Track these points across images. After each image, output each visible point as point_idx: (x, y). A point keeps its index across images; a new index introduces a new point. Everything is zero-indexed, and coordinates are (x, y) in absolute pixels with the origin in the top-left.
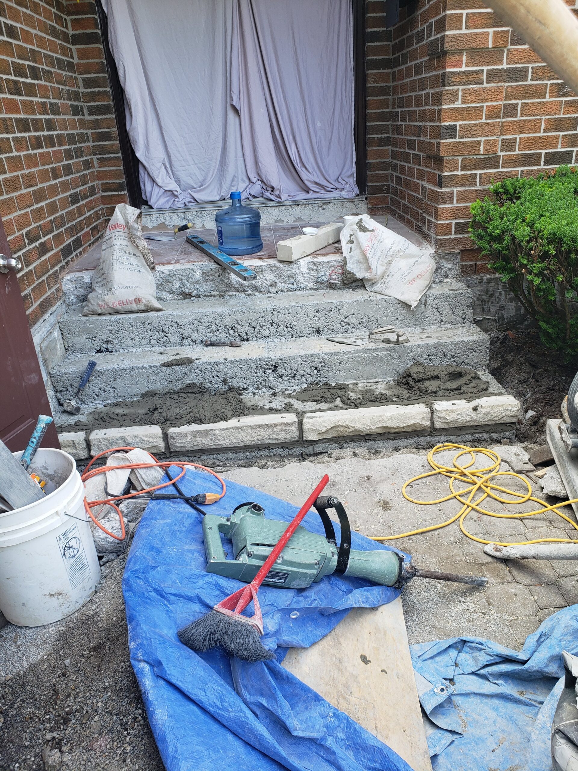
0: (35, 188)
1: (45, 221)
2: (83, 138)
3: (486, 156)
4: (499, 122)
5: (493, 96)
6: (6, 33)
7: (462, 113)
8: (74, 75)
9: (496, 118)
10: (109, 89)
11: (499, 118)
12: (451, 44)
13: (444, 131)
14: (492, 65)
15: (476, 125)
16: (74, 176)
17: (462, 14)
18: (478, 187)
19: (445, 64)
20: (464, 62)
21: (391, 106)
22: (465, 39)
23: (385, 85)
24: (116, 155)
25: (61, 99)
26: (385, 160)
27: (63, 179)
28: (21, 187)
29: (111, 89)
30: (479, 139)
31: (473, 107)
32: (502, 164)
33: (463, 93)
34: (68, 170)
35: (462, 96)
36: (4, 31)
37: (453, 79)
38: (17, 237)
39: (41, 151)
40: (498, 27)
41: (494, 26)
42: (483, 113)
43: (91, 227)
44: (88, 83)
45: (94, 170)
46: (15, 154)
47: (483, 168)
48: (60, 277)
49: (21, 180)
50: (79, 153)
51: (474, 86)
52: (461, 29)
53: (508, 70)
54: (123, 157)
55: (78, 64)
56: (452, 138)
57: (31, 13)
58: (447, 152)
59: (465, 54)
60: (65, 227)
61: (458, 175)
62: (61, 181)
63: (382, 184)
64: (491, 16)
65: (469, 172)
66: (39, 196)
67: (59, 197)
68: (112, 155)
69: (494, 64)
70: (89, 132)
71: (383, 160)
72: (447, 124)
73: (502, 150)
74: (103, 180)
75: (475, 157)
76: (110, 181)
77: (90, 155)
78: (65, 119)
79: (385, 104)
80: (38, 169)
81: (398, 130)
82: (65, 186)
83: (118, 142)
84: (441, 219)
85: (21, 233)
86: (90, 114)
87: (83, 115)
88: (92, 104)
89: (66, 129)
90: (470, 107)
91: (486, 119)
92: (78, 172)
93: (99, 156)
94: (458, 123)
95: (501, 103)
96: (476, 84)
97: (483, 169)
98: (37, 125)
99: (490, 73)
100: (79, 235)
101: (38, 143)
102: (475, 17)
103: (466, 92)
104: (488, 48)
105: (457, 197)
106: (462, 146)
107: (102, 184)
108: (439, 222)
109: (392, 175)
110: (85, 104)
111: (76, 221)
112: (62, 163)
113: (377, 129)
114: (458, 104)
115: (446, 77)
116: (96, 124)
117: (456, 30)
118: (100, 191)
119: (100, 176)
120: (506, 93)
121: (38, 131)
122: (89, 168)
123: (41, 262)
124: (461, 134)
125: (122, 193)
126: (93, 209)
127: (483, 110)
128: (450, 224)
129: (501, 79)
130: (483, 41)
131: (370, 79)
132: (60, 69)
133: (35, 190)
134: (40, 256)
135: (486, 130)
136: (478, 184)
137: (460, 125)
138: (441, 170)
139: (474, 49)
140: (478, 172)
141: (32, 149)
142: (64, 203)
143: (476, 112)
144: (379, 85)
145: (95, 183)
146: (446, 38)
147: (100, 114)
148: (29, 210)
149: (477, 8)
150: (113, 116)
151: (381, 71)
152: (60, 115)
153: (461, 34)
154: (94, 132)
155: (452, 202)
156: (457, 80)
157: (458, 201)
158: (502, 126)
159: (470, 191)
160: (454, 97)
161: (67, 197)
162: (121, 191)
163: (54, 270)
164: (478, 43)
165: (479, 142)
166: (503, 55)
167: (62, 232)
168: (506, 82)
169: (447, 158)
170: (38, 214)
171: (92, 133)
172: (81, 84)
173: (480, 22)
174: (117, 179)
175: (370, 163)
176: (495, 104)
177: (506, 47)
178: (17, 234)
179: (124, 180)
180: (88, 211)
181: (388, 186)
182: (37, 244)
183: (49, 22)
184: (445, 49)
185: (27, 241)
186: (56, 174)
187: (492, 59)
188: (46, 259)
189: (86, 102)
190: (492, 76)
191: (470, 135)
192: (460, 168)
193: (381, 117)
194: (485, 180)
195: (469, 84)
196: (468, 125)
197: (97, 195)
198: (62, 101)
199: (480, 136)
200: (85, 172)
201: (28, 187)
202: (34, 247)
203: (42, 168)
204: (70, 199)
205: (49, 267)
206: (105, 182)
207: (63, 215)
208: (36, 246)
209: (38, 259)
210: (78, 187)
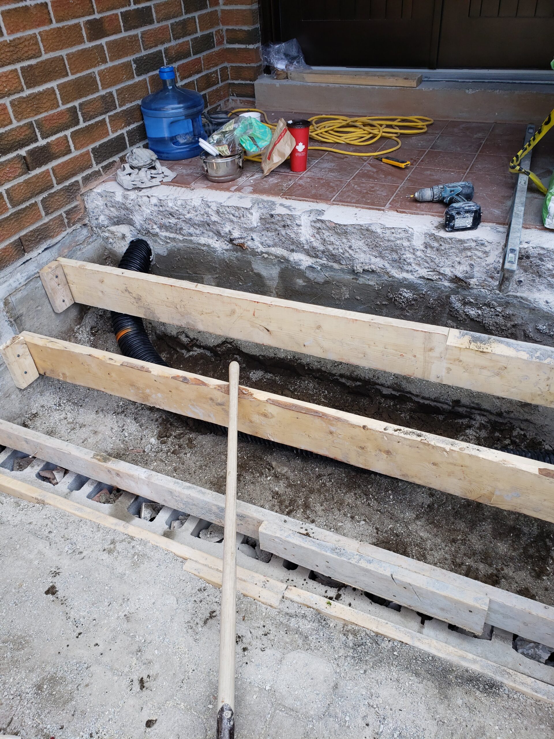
0: (33, 62)
1: (52, 112)
16: (156, 25)
27: (123, 34)
34: (140, 18)
45: (217, 8)
48: (83, 190)
60: (111, 113)
62: (115, 41)
67: (103, 67)
74: (228, 24)
76: (237, 28)
80: (47, 28)
82: (122, 47)
92: (167, 19)
107: (227, 30)
112: (124, 9)
118: (224, 42)
119: (226, 17)
123: (29, 179)
125: (251, 47)
126: (199, 72)
133: (30, 66)
134: (28, 170)
142: (114, 75)
148: (6, 100)
161: (128, 65)
162: (249, 44)
163: (67, 183)
167: (102, 121)
170: (34, 102)
179: (258, 26)
197: (216, 49)
200: (189, 16)
201: (9, 64)
202: (15, 157)
203: (60, 25)
204: (134, 66)
205: (54, 182)
206: (230, 27)
207: (111, 94)
208: (18, 156)
209: (20, 176)
210: (163, 43)
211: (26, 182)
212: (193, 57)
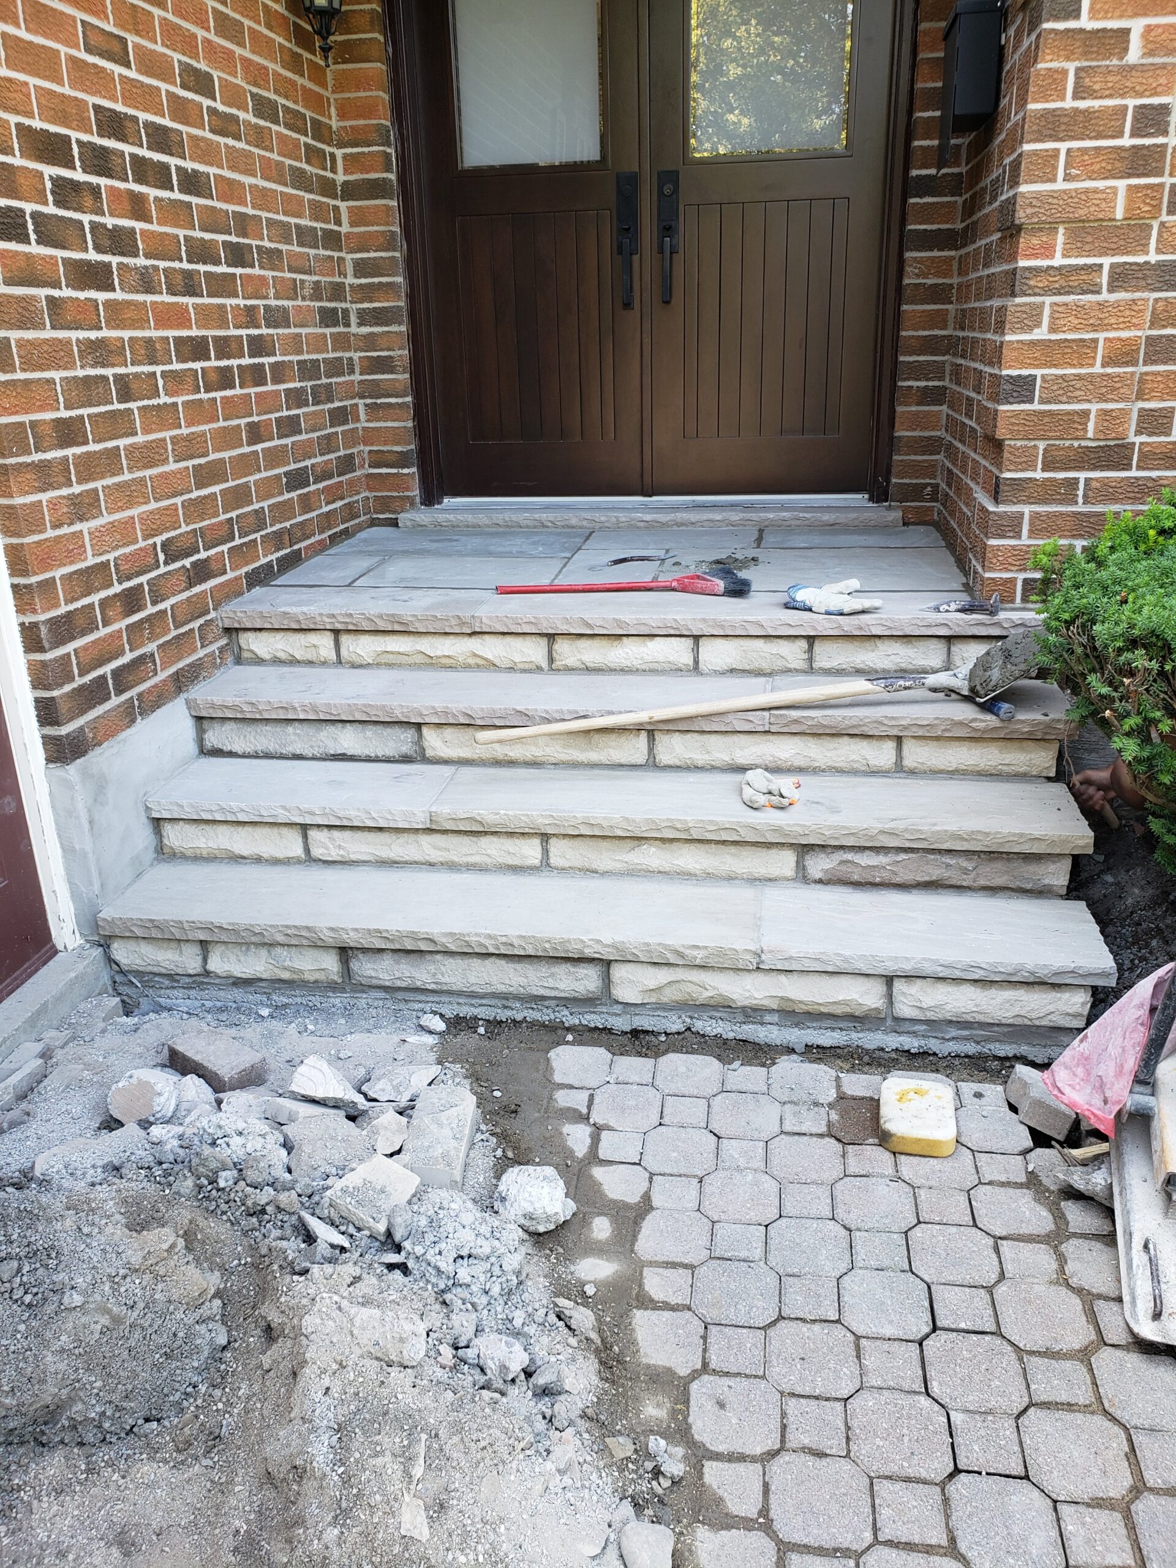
0: (202, 461)
1: (214, 521)
2: (336, 367)
3: (1102, 443)
4: (1133, 374)
5: (1121, 320)
6: (179, 184)
7: (1049, 352)
8: (336, 254)
9: (1127, 364)
10: (399, 279)
11: (1133, 365)
12: (1029, 211)
13: (1008, 387)
14: (1123, 254)
15: (1079, 377)
16: (304, 437)
17: (1058, 150)
18: (1080, 508)
19: (1017, 252)
20: (1059, 248)
21: (951, 324)
22: (1061, 202)
23: (940, 281)
24: (400, 400)
25: (295, 298)
26: (932, 433)
27: (276, 442)
28: (167, 458)
29: (405, 278)
30: (1085, 406)
31: (1074, 341)
32: (1139, 460)
33: (1053, 312)
34: (290, 426)
35: (1051, 317)
36: (175, 182)
37: (1032, 283)
38: (141, 549)
39: (228, 393)
40: (1139, 176)
41: (1129, 176)
42: (1096, 353)
43: (331, 532)
44: (361, 268)
45: (358, 425)
46: (164, 399)
47: (1094, 468)
49: (170, 447)
50: (323, 394)
51: (1080, 297)
52: (1053, 180)
53: (1160, 265)
54: (414, 405)
55: (348, 235)
56: (1024, 402)
57: (247, 147)
58: (1011, 431)
59: (1061, 230)
60: (263, 533)
61: (1036, 480)
62: (269, 448)
63: (922, 481)
64: (1122, 155)
65: (1061, 475)
66: (207, 475)
67: (258, 476)
68: (393, 400)
69: (1127, 253)
70: (356, 356)
71: (926, 434)
72: (1014, 373)
73: (1138, 432)
74: (372, 444)
75: (1076, 444)
76: (385, 448)
77: (352, 398)
78: (300, 335)
79: (938, 318)
80: (214, 425)
81: (957, 373)
82: (275, 457)
83: (407, 376)
84: (992, 570)
85: (151, 541)
86: (360, 325)
87: (348, 325)
88: (366, 305)
89: (300, 352)
90: (1066, 340)
91: (1103, 366)
92: (313, 431)
93: (369, 401)
94: (1038, 372)
95: (1139, 333)
96: (1084, 292)
97: (1092, 470)
98: (225, 347)
99: (1118, 270)
100: (296, 547)
101: (225, 379)
102: (1087, 157)
103: (1060, 309)
104: (1114, 220)
105: (1030, 524)
106: (1046, 420)
107: (370, 452)
108: (987, 575)
109: (943, 465)
110: (354, 306)
111: (292, 522)
112: (277, 415)
113: (918, 372)
114: (1041, 333)
115: (1018, 276)
116: (370, 342)
117: (1043, 182)
118: (367, 466)
119: (369, 436)
120: (1153, 312)
121: (228, 358)
122: (345, 422)
123: (191, 597)
124: (1044, 396)
125: (406, 471)
126: (342, 499)
127: (1096, 347)
128: (1013, 581)
129: (1143, 283)
130: (1103, 205)
131: (908, 269)
132: (301, 244)
133: (200, 465)
134: (191, 585)
135: (1104, 388)
136: (1080, 500)
137: (1043, 376)
138: (999, 466)
139: (1083, 221)
140: (1082, 475)
141: (206, 391)
142: (267, 488)
143: (1083, 350)
144: (929, 282)
145: (355, 450)
146: (1019, 200)
147: (377, 324)
148: (178, 500)
149: (1091, 138)
150: (403, 328)
151: (936, 253)
152: (289, 327)
153: (1053, 191)
154: (364, 357)
155: (1018, 535)
156: (1040, 285)
157: (1032, 533)
158: (1141, 381)
159: (1061, 514)
160: (1033, 317)
161: (278, 477)
162: (403, 468)
164: (1092, 209)
165: (1086, 414)
166: (1149, 236)
167: (255, 540)
168: (1153, 290)
169: (1012, 443)
170: (200, 507)
171: (360, 358)
172: (350, 269)
173: (1097, 167)
174: (397, 444)
175: (900, 437)
176: (1124, 334)
177: (1156, 218)
178: (142, 544)
179: (413, 447)
180: (327, 503)
181: (936, 487)
182: (187, 562)
183: (288, 162)
184: (1017, 222)
185: (162, 557)
186: (256, 433)
187: (1122, 242)
188: (205, 591)
189: (356, 302)
190: (1121, 277)
191: (1064, 399)
192: (1040, 466)
193: (930, 345)
194: (1094, 493)
195: (1068, 293)
196: (1062, 377)
197: (358, 473)
198: (299, 302)
199: (1089, 401)
200: (333, 430)
201: (184, 460)
202: (180, 569)
203: (226, 424)
204: (284, 480)
205: (211, 607)
206: (375, 448)
207: (263, 508)
208: (184, 567)
209: (184, 591)
210: (310, 458)
211: (188, 599)
212: (336, 480)
